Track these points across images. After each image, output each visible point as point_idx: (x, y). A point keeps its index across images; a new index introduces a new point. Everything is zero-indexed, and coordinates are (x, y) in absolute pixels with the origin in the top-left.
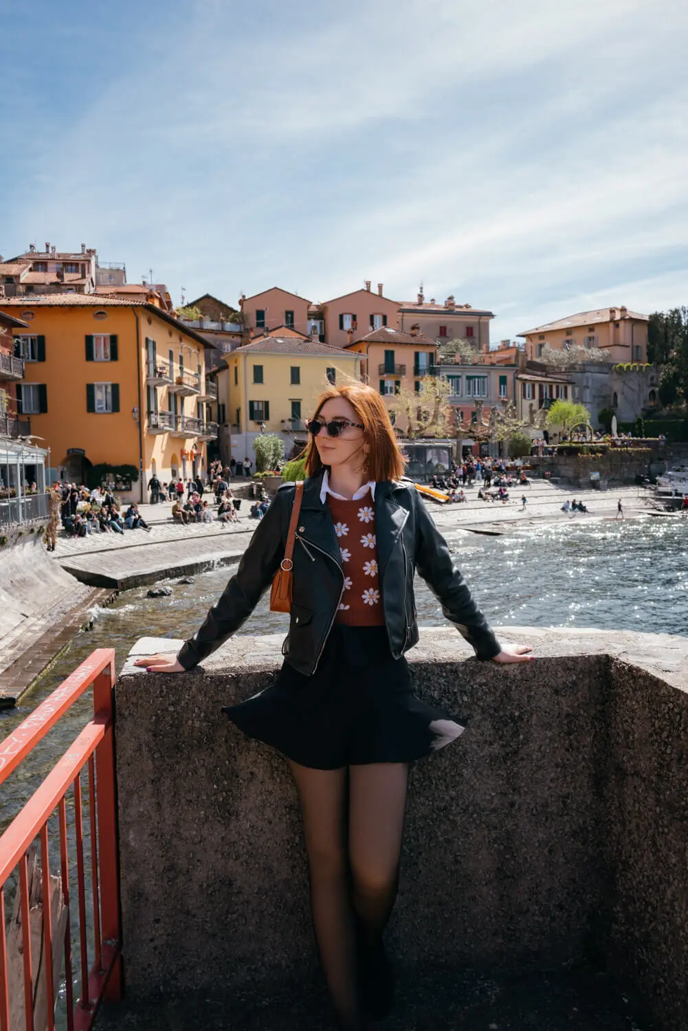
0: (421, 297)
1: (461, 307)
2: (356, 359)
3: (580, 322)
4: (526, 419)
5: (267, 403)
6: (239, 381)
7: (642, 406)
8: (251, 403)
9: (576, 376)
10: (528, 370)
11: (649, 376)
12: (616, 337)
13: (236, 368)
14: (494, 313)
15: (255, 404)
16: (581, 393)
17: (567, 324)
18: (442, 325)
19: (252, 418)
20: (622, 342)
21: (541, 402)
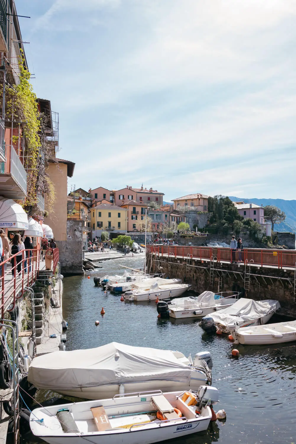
0: (142, 187)
1: (154, 191)
2: (126, 211)
3: (189, 198)
4: (172, 228)
5: (102, 222)
6: (94, 216)
7: (205, 224)
8: (98, 222)
9: (186, 215)
10: (174, 212)
11: (207, 215)
12: (199, 203)
13: (94, 213)
14: (164, 194)
15: (99, 222)
16: (189, 220)
17: (186, 198)
18: (149, 197)
19: (98, 226)
20: (201, 205)
21: (177, 222)
